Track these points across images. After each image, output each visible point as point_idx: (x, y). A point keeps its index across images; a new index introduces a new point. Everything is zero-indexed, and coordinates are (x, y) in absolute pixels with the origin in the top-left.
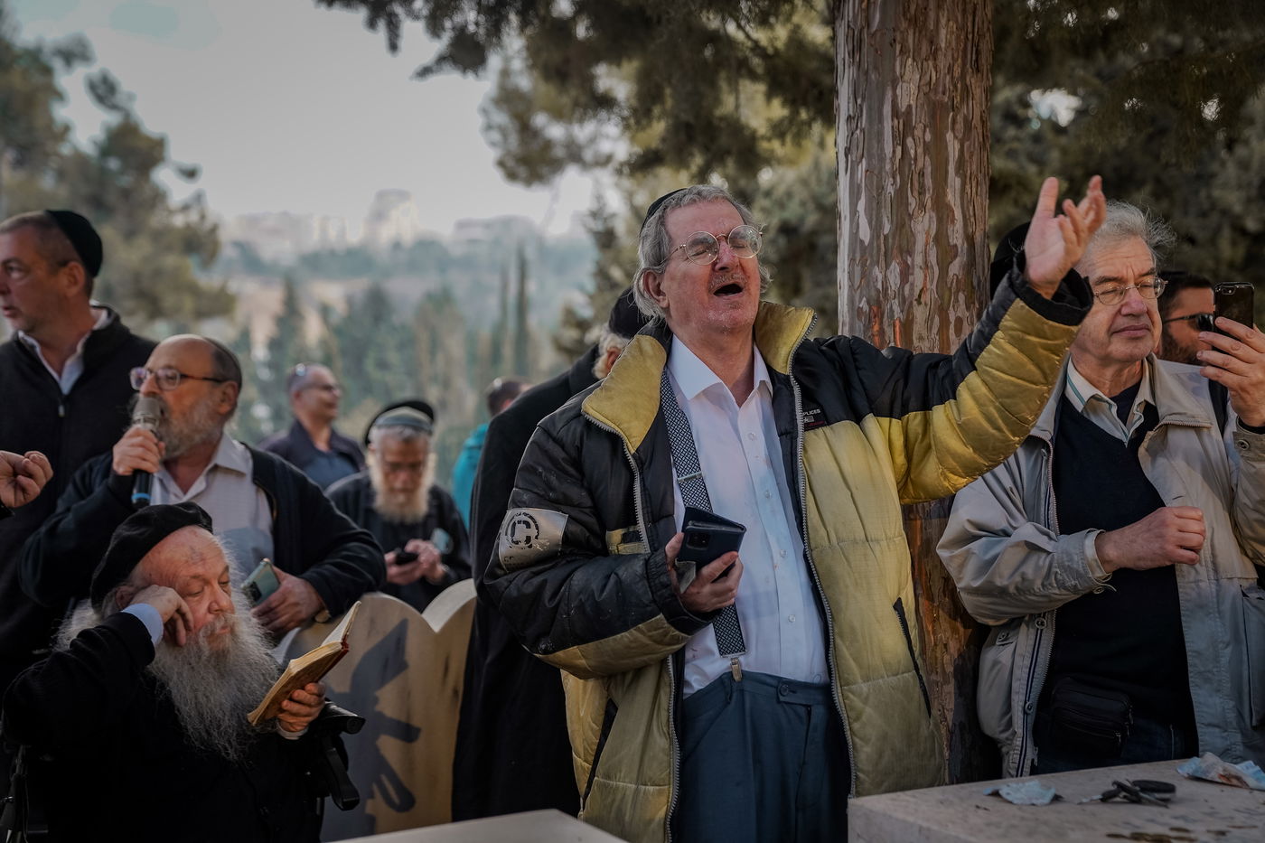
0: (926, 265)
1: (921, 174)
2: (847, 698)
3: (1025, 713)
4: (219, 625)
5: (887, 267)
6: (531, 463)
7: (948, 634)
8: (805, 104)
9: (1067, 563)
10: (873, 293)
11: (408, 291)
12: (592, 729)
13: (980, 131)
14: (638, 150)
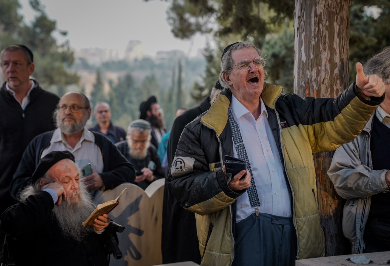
0: (326, 70)
1: (325, 37)
2: (298, 222)
3: (360, 230)
4: (74, 194)
5: (312, 70)
6: (182, 140)
7: (332, 202)
8: (283, 11)
9: (374, 182)
10: (306, 80)
11: (140, 76)
12: (205, 234)
13: (346, 22)
14: (222, 27)
